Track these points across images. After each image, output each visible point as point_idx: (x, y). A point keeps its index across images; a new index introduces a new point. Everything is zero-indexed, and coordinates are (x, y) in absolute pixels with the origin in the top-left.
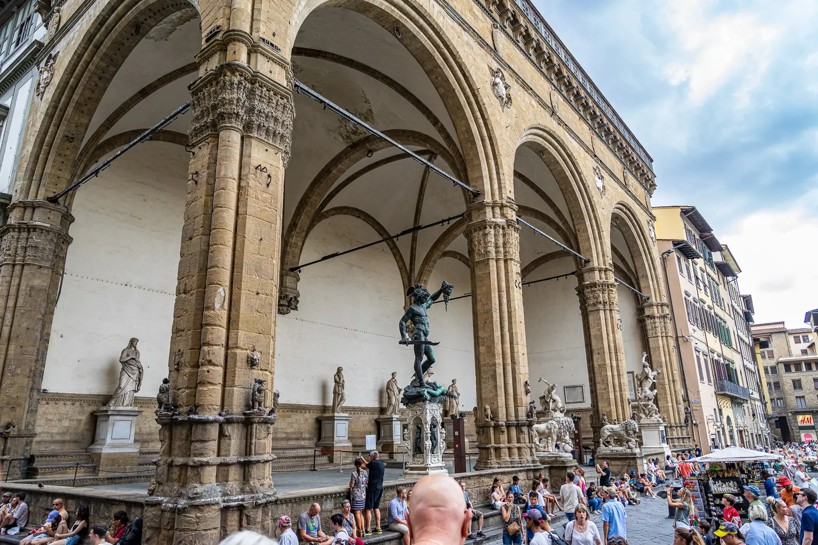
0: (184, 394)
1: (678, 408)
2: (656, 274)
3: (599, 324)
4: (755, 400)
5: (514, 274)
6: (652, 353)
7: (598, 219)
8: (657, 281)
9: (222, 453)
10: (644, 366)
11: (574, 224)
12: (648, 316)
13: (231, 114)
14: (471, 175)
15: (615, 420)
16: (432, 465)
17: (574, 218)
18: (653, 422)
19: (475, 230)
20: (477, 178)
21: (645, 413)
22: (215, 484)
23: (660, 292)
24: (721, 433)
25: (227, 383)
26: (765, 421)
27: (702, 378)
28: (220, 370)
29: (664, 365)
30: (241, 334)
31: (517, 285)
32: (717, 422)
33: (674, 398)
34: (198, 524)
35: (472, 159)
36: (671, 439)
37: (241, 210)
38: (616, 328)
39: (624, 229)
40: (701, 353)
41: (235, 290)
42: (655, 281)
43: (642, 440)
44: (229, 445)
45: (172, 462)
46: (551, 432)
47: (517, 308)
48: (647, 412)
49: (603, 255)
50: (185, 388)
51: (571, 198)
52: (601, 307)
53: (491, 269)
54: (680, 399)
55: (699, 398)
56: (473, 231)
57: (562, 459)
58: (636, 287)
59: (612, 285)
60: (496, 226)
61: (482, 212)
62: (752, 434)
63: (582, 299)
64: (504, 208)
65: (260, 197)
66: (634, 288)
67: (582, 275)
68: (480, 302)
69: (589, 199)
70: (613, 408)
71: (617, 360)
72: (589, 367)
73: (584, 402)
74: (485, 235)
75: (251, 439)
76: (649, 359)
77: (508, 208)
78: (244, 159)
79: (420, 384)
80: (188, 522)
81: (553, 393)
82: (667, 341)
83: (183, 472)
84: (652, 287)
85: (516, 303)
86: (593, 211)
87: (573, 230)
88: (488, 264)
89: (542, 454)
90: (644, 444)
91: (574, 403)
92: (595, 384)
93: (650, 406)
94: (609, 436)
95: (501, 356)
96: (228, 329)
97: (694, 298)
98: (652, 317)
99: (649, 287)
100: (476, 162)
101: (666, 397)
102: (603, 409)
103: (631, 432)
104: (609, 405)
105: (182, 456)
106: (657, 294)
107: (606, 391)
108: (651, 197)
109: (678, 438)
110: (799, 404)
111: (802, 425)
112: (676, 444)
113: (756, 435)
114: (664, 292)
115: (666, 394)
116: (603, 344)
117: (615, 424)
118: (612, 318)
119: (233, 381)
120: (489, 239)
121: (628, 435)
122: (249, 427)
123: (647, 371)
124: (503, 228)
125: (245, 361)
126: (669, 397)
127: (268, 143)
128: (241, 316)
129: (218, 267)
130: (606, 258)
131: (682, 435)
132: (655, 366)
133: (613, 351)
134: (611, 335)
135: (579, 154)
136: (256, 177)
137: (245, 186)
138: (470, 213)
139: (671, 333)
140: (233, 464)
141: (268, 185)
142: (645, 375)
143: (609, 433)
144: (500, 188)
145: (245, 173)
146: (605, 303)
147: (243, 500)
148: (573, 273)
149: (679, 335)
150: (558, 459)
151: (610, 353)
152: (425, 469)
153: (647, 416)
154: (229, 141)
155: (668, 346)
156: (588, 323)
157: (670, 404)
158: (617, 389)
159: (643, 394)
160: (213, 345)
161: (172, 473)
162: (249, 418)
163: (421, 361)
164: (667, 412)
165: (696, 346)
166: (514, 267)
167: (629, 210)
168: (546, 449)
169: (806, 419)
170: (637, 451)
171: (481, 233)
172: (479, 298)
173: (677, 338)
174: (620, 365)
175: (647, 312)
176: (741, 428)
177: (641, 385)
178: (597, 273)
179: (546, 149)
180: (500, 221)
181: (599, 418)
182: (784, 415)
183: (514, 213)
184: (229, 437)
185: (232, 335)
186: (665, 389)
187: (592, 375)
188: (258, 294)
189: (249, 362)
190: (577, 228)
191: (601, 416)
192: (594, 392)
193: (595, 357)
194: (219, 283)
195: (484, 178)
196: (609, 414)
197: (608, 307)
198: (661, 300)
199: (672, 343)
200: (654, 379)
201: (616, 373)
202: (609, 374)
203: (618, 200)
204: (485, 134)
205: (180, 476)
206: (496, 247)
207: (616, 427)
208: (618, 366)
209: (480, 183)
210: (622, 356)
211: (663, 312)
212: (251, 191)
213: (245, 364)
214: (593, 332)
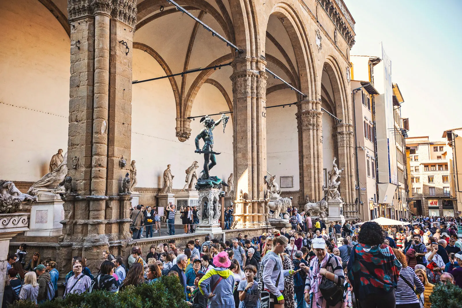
0: (81, 184)
1: (352, 193)
2: (347, 104)
3: (309, 139)
4: (401, 189)
5: (262, 108)
6: (339, 157)
7: (315, 68)
8: (348, 110)
9: (107, 217)
10: (334, 166)
11: (298, 70)
12: (339, 133)
13: (104, 5)
14: (238, 37)
15: (314, 200)
16: (214, 225)
17: (299, 66)
18: (336, 202)
19: (239, 77)
20: (242, 40)
21: (331, 196)
22: (104, 234)
23: (348, 117)
24: (377, 210)
25: (109, 178)
26: (406, 203)
27: (369, 174)
28: (105, 169)
29: (346, 165)
30: (116, 149)
31: (263, 115)
32: (375, 202)
33: (350, 187)
34: (98, 256)
35: (239, 26)
36: (346, 212)
37: (112, 70)
38: (319, 142)
39: (330, 73)
40: (370, 158)
41: (111, 121)
42: (346, 110)
43: (328, 212)
44: (111, 213)
45: (76, 222)
46: (277, 207)
47: (262, 129)
48: (333, 196)
49: (316, 93)
50: (82, 180)
51: (299, 52)
52: (311, 127)
53: (248, 103)
54: (354, 188)
55: (366, 187)
56: (237, 77)
57: (283, 223)
58: (334, 113)
59: (320, 114)
60: (253, 75)
61: (244, 65)
62: (396, 211)
63: (299, 122)
64: (259, 63)
65: (122, 62)
66: (333, 114)
67: (301, 105)
68: (239, 124)
69: (311, 53)
70: (313, 192)
71: (318, 162)
72: (300, 166)
73: (292, 187)
74: (245, 81)
75: (123, 209)
76: (337, 162)
77: (261, 63)
78: (112, 36)
79: (207, 177)
80: (92, 255)
81: (274, 181)
82: (350, 150)
83: (84, 228)
84: (344, 114)
85: (262, 126)
86: (312, 62)
87: (298, 74)
88: (246, 100)
89: (271, 220)
90: (329, 215)
91: (286, 187)
92: (303, 177)
93: (335, 192)
94: (310, 210)
95: (251, 160)
96: (108, 145)
97: (370, 122)
98: (341, 133)
99: (342, 113)
100: (242, 29)
101: (346, 186)
102: (307, 193)
103: (323, 208)
104: (311, 190)
105: (83, 219)
106: (347, 118)
107: (310, 182)
108: (350, 50)
109: (350, 212)
110: (431, 192)
111: (431, 206)
112: (349, 215)
113: (399, 212)
114: (351, 117)
115: (345, 184)
116: (310, 152)
117: (313, 202)
118: (317, 135)
119: (112, 176)
120: (248, 84)
121: (321, 209)
122: (122, 203)
123: (335, 170)
124: (257, 77)
125: (118, 164)
126: (347, 186)
127: (125, 24)
128: (115, 138)
129: (102, 108)
130: (317, 95)
131: (353, 210)
132: (340, 166)
133: (316, 156)
134: (316, 146)
135: (307, 21)
136: (120, 48)
137: (114, 55)
138: (236, 65)
139: (352, 145)
140: (114, 223)
141: (127, 54)
142: (333, 172)
143: (309, 208)
144: (257, 48)
145: (114, 45)
146: (314, 125)
147: (120, 243)
148: (295, 103)
149: (358, 146)
150: (281, 223)
151: (314, 157)
152: (209, 227)
153: (332, 198)
154: (103, 24)
155: (350, 153)
156: (302, 137)
157: (347, 191)
158: (317, 181)
159: (332, 184)
160: (101, 155)
161: (76, 229)
162: (122, 197)
163: (208, 163)
164: (345, 195)
165: (368, 153)
166: (262, 103)
167: (335, 60)
168: (274, 217)
169: (434, 202)
170: (326, 219)
171: (243, 79)
172: (239, 122)
173: (356, 148)
174: (320, 166)
175: (339, 130)
176: (390, 207)
177: (330, 178)
178: (310, 105)
179: (286, 17)
180: (256, 72)
181: (303, 198)
182: (420, 199)
183: (264, 66)
184: (111, 209)
185: (110, 149)
186: (345, 181)
187: (302, 171)
188: (123, 124)
189: (121, 165)
190: (300, 73)
191: (305, 197)
192: (302, 182)
193: (305, 160)
194: (103, 117)
195: (247, 41)
196: (310, 197)
197: (315, 128)
198: (349, 123)
199: (353, 151)
200: (339, 175)
201: (316, 171)
202: (313, 171)
203: (330, 54)
204: (250, 9)
205: (82, 230)
206: (252, 88)
207: (314, 205)
208: (318, 166)
209: (244, 44)
210: (321, 160)
211: (349, 131)
212: (118, 58)
213: (118, 166)
214: (305, 143)
